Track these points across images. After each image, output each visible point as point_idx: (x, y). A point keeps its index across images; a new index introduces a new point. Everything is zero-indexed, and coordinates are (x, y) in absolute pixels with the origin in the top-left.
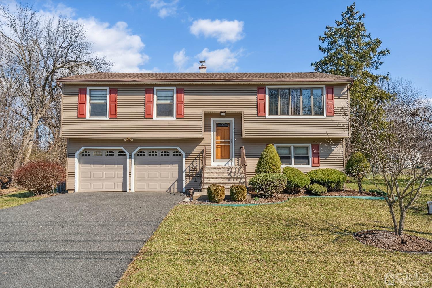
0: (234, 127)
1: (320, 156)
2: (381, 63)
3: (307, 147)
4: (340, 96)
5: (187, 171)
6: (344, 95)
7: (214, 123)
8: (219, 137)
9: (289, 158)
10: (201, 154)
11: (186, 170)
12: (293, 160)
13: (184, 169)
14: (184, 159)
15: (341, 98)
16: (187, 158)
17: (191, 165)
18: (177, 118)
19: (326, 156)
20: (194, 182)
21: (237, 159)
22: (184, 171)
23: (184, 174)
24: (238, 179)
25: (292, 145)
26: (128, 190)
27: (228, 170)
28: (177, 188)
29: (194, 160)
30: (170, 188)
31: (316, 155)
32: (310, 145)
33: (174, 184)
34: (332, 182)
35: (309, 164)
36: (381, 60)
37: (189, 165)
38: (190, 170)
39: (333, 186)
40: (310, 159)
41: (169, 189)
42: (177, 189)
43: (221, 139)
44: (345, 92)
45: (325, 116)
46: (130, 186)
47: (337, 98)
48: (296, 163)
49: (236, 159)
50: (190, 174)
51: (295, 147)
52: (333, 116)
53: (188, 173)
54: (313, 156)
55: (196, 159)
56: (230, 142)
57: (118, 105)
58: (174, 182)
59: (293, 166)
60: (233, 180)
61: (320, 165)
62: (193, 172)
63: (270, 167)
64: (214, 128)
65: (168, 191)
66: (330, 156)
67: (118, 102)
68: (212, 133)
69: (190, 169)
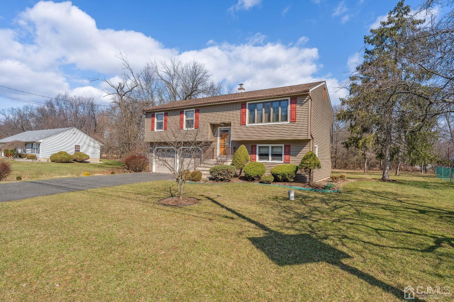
0: (231, 133)
1: (291, 154)
3: (281, 147)
4: (302, 105)
6: (305, 104)
7: (219, 131)
8: (222, 140)
9: (267, 155)
12: (270, 157)
15: (303, 106)
18: (195, 129)
19: (295, 155)
25: (270, 145)
31: (288, 153)
32: (283, 145)
34: (279, 175)
35: (282, 160)
39: (280, 178)
40: (283, 156)
44: (306, 101)
45: (289, 122)
47: (299, 106)
48: (273, 159)
51: (272, 147)
52: (295, 122)
54: (285, 154)
59: (270, 161)
61: (291, 161)
64: (219, 134)
66: (299, 154)
67: (168, 121)
68: (218, 138)
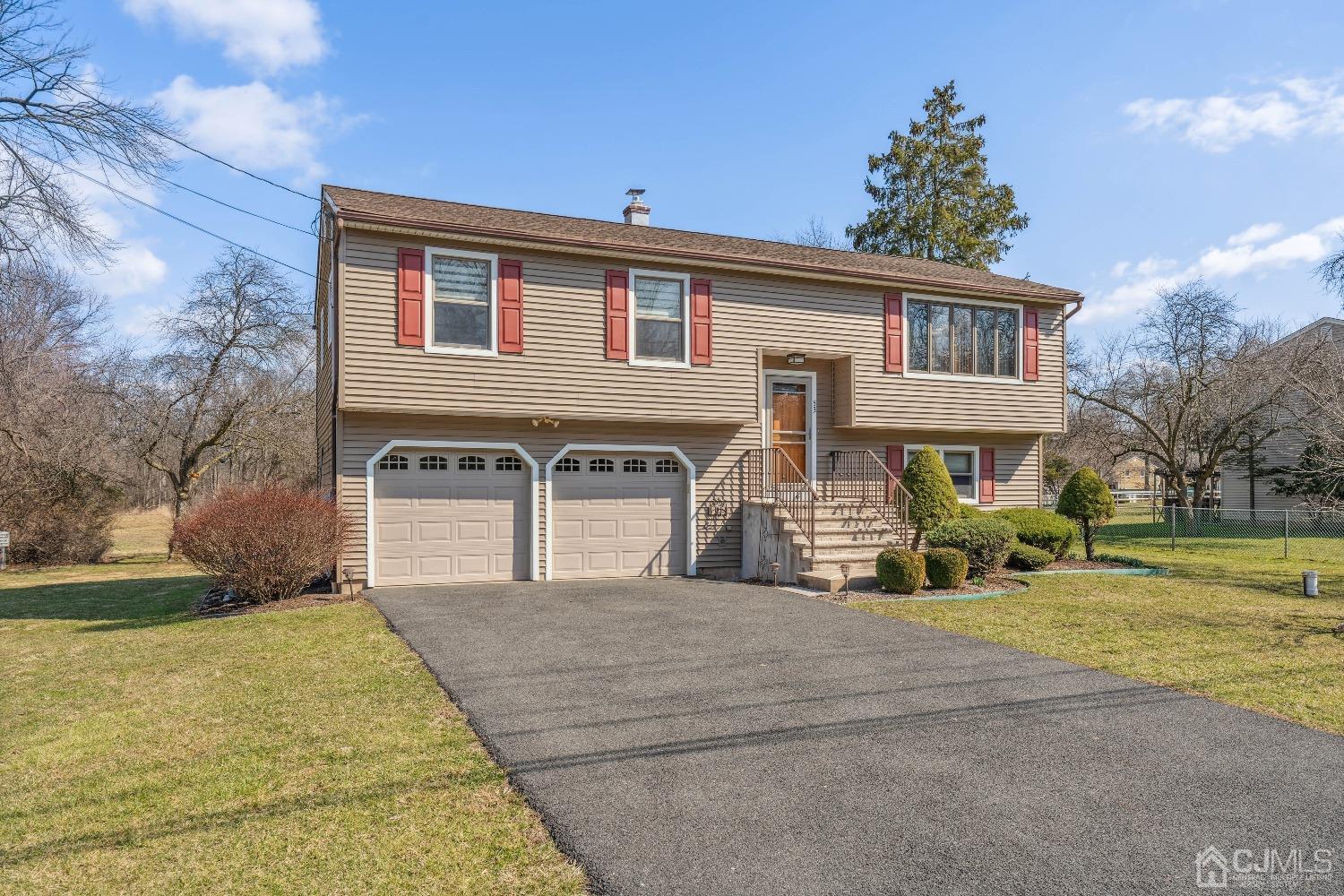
0: (814, 397)
1: (997, 477)
2: (1007, 248)
3: (969, 455)
4: (1048, 333)
5: (701, 517)
6: (1056, 333)
7: (768, 385)
8: (778, 423)
10: (736, 470)
11: (697, 514)
13: (693, 511)
14: (693, 482)
15: (1051, 338)
16: (701, 481)
17: (711, 499)
18: (693, 365)
19: (1006, 479)
20: (717, 547)
21: (821, 483)
22: (693, 517)
23: (693, 524)
24: (873, 536)
25: (939, 449)
26: (536, 576)
27: (834, 514)
28: (668, 566)
29: (718, 485)
30: (649, 567)
31: (989, 473)
32: (976, 449)
33: (659, 553)
35: (972, 496)
36: (1008, 241)
37: (704, 499)
38: (708, 514)
40: (977, 484)
41: (647, 567)
42: (667, 569)
43: (782, 429)
45: (1021, 381)
46: (543, 564)
47: (1044, 337)
49: (819, 483)
50: (707, 523)
52: (1034, 381)
53: (702, 523)
54: (982, 477)
55: (722, 483)
56: (807, 437)
57: (525, 312)
58: (660, 548)
60: (863, 539)
61: (996, 498)
62: (715, 520)
63: (942, 504)
64: (769, 397)
65: (645, 574)
66: (1013, 478)
67: (525, 305)
68: (763, 411)
69: (708, 510)
